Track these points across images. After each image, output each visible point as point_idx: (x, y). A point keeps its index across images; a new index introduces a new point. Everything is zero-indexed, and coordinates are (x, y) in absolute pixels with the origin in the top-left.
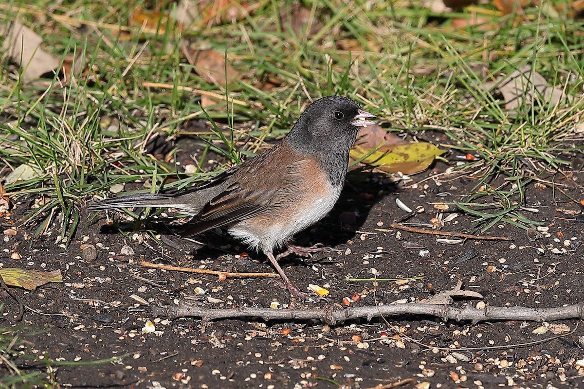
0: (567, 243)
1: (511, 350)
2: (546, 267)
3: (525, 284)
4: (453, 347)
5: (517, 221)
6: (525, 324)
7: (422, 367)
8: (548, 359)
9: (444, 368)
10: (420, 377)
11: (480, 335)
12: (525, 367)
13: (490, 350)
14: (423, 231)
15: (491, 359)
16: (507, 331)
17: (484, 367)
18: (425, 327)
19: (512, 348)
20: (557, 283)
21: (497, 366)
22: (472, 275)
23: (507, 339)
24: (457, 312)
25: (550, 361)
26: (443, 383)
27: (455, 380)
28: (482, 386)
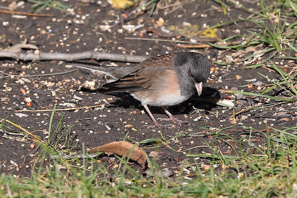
0: (84, 18)
1: (54, 77)
2: (72, 31)
3: (61, 41)
4: (22, 75)
5: (57, 6)
6: (61, 62)
7: (5, 86)
8: (74, 81)
9: (17, 86)
10: (4, 92)
11: (36, 69)
12: (61, 86)
13: (42, 76)
14: (5, 11)
15: (43, 82)
16: (52, 66)
17: (39, 86)
18: (7, 64)
19: (54, 75)
20: (78, 40)
21: (46, 85)
22: (32, 35)
23: (51, 71)
24: (24, 56)
25: (75, 82)
26: (16, 95)
27: (23, 93)
28: (38, 96)
